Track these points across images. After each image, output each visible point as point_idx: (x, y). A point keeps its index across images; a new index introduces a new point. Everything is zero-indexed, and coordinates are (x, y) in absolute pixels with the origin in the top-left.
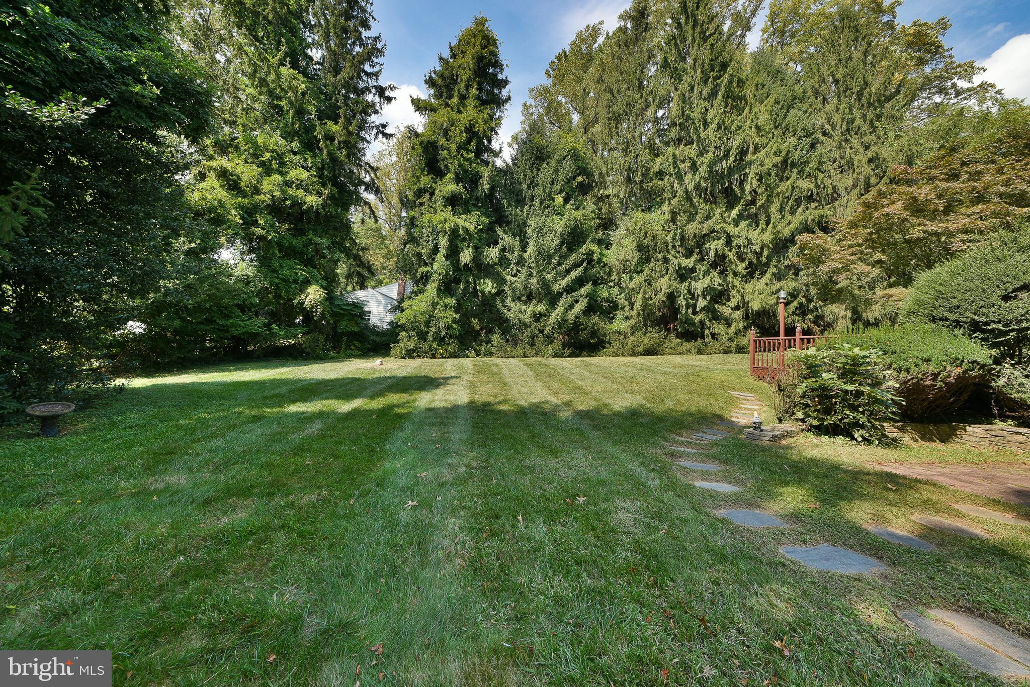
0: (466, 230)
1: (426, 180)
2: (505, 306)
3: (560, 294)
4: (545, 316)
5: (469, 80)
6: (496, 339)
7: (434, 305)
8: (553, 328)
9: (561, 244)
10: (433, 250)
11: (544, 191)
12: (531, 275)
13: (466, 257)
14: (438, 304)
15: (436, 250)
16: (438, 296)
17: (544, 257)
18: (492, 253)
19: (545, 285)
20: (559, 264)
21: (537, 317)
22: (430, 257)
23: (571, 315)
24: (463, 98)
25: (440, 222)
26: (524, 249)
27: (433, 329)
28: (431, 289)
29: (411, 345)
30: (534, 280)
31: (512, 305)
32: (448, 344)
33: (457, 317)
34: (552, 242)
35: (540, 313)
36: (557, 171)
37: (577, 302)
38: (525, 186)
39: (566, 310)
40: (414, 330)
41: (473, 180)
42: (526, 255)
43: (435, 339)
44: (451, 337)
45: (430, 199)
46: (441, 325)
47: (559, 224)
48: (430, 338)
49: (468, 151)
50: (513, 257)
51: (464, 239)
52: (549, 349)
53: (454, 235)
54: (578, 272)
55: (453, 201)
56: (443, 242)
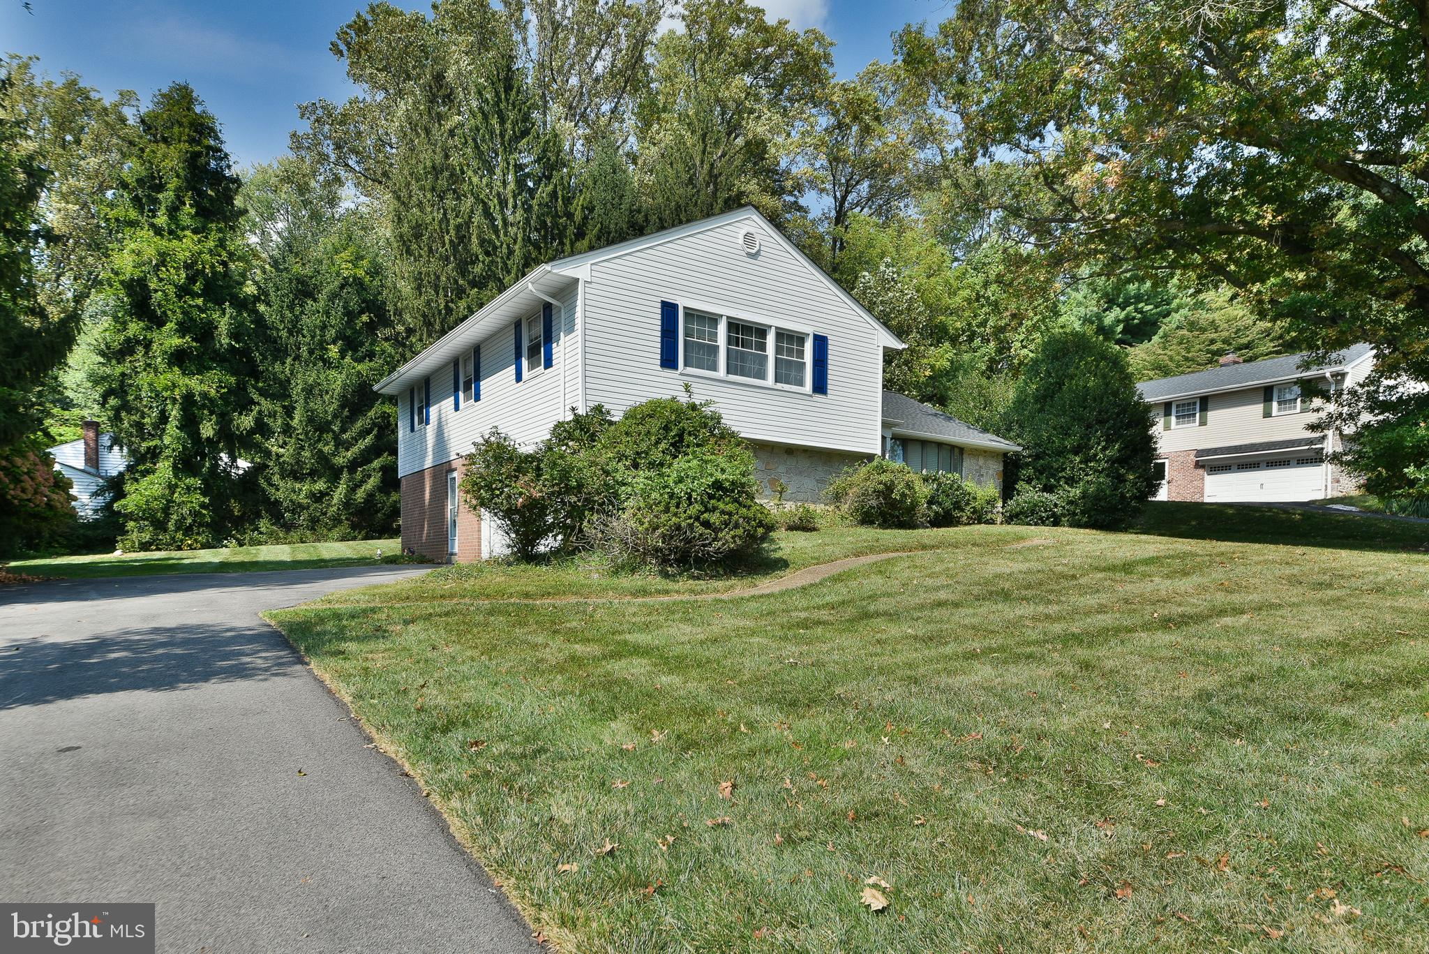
0: (204, 395)
1: (134, 328)
2: (272, 485)
3: (340, 470)
4: (328, 494)
5: (178, 189)
6: (264, 525)
7: (172, 488)
8: (339, 509)
9: (342, 407)
10: (160, 419)
11: (313, 337)
12: (302, 448)
13: (207, 430)
14: (176, 486)
15: (164, 418)
16: (176, 476)
17: (319, 426)
18: (246, 422)
19: (322, 458)
20: (343, 430)
21: (318, 497)
22: (156, 426)
23: (360, 495)
24: (173, 211)
25: (166, 389)
26: (289, 411)
27: (175, 517)
28: (164, 468)
29: (146, 537)
30: (306, 454)
31: (282, 484)
32: (198, 534)
33: (207, 501)
34: (328, 406)
35: (320, 492)
36: (327, 313)
37: (369, 476)
38: (284, 334)
39: (353, 490)
40: (146, 519)
41: (205, 333)
42: (295, 423)
43: (178, 529)
44: (201, 525)
45: (146, 353)
46: (185, 511)
47: (337, 381)
48: (171, 526)
49: (194, 295)
50: (277, 424)
51: (204, 406)
52: (335, 533)
53: (188, 399)
54: (368, 440)
55: (178, 358)
56: (174, 413)
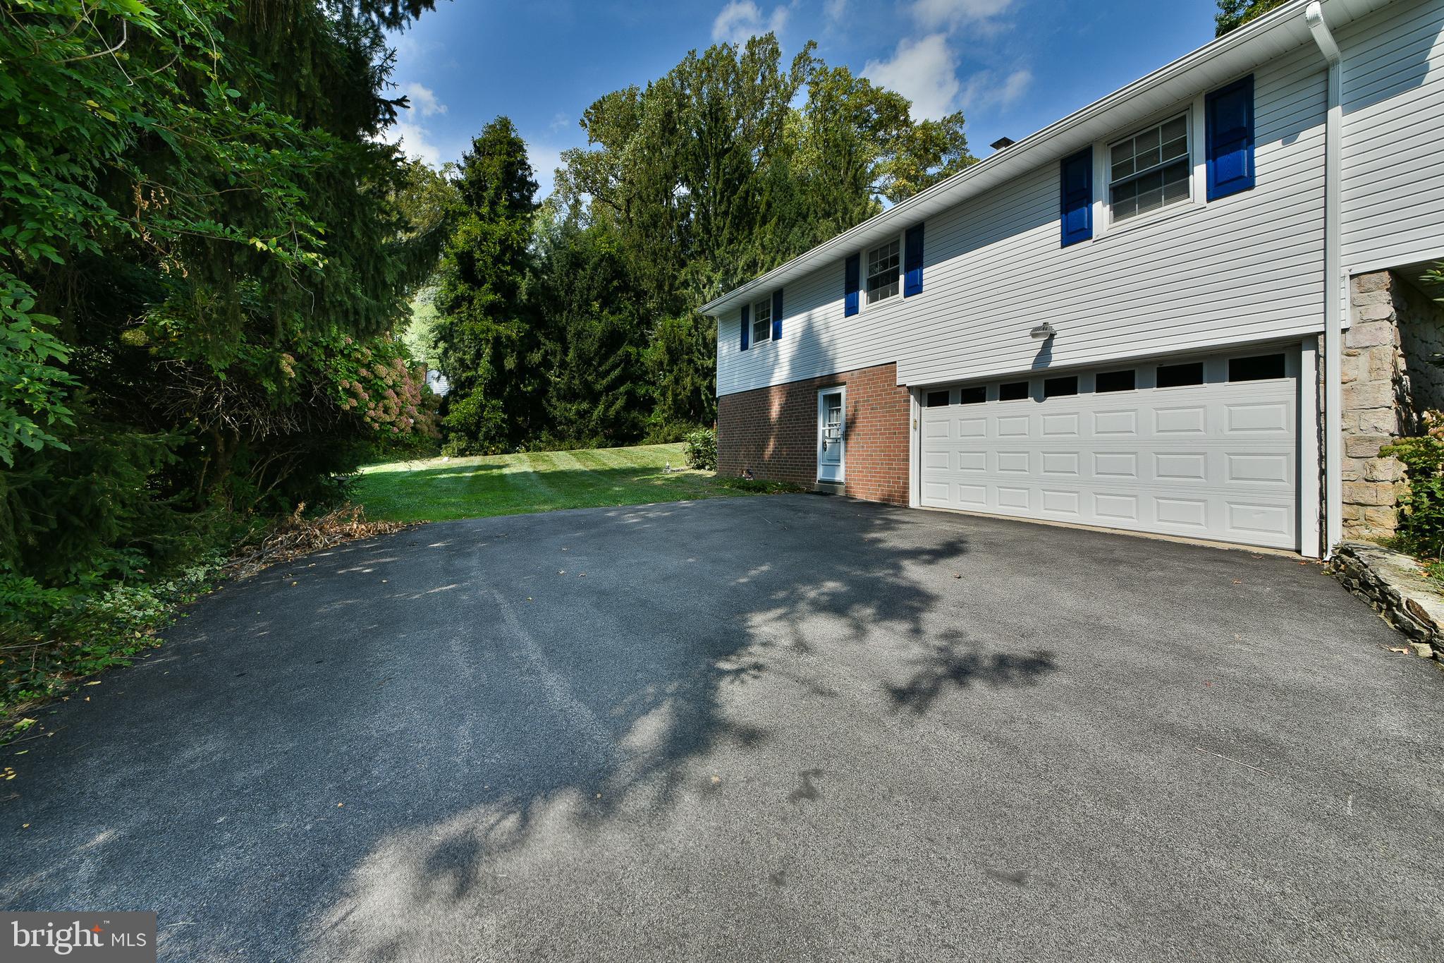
0: (508, 337)
1: (462, 288)
2: (551, 406)
3: (600, 394)
4: (589, 412)
5: (497, 188)
6: (545, 435)
7: (482, 407)
8: (597, 423)
9: (600, 347)
10: (476, 355)
11: (582, 296)
12: (574, 378)
13: (510, 363)
14: (486, 406)
15: (479, 355)
16: (485, 398)
17: (584, 360)
18: (536, 357)
19: (587, 385)
20: (600, 365)
21: (582, 414)
22: (473, 362)
23: (612, 412)
24: (493, 204)
25: (483, 332)
26: (565, 352)
27: (484, 429)
28: (477, 393)
29: (463, 445)
30: (577, 382)
31: (558, 404)
32: (499, 442)
33: (506, 417)
34: (590, 346)
35: (584, 410)
36: (592, 279)
37: (617, 399)
38: (562, 293)
39: (607, 409)
40: (464, 431)
41: (510, 291)
42: (568, 359)
43: (485, 439)
44: (501, 435)
45: (469, 307)
46: (491, 425)
47: (598, 328)
48: (481, 436)
49: (505, 264)
50: (556, 361)
51: (507, 346)
52: (594, 442)
53: (497, 341)
54: (617, 372)
55: (492, 310)
56: (487, 351)
